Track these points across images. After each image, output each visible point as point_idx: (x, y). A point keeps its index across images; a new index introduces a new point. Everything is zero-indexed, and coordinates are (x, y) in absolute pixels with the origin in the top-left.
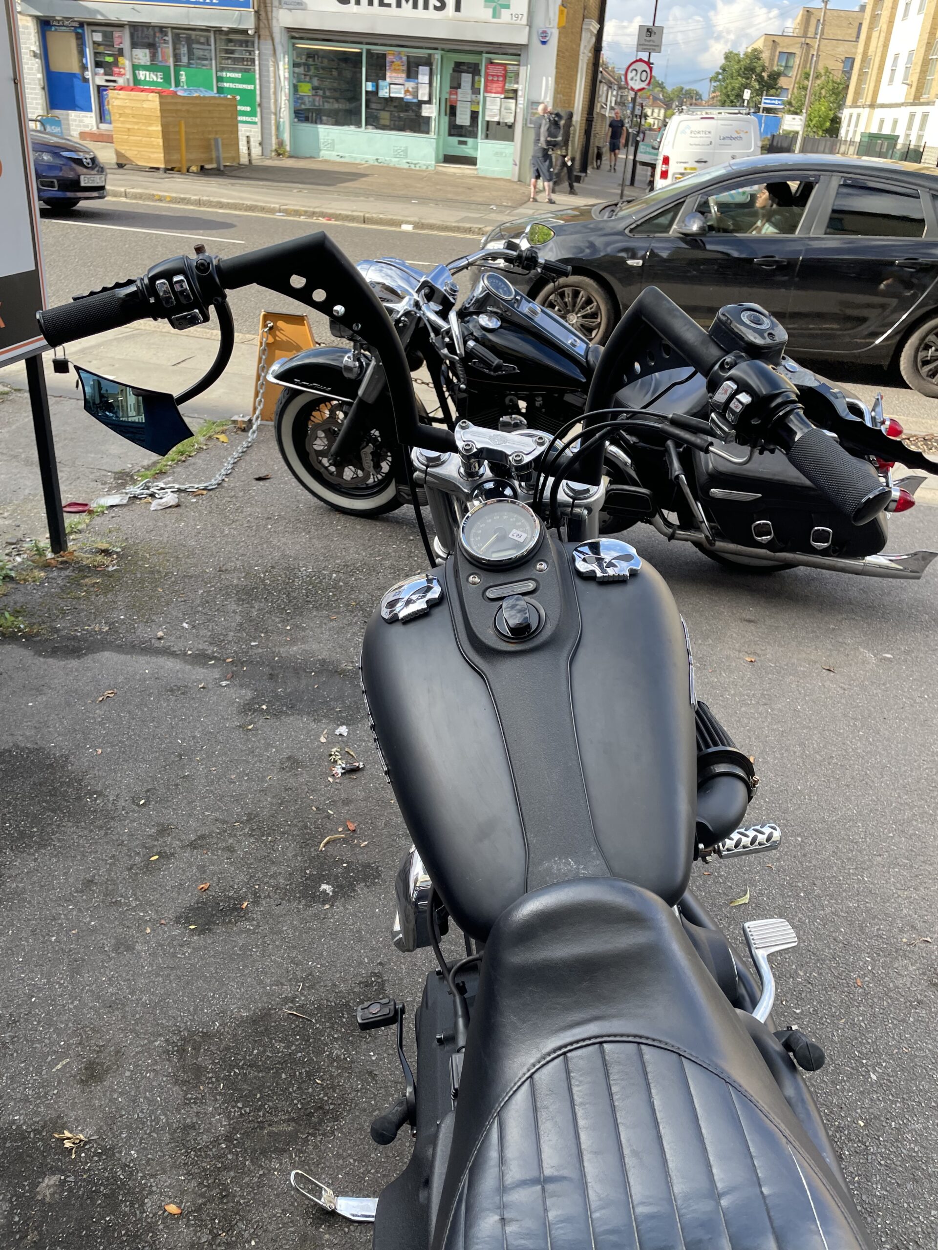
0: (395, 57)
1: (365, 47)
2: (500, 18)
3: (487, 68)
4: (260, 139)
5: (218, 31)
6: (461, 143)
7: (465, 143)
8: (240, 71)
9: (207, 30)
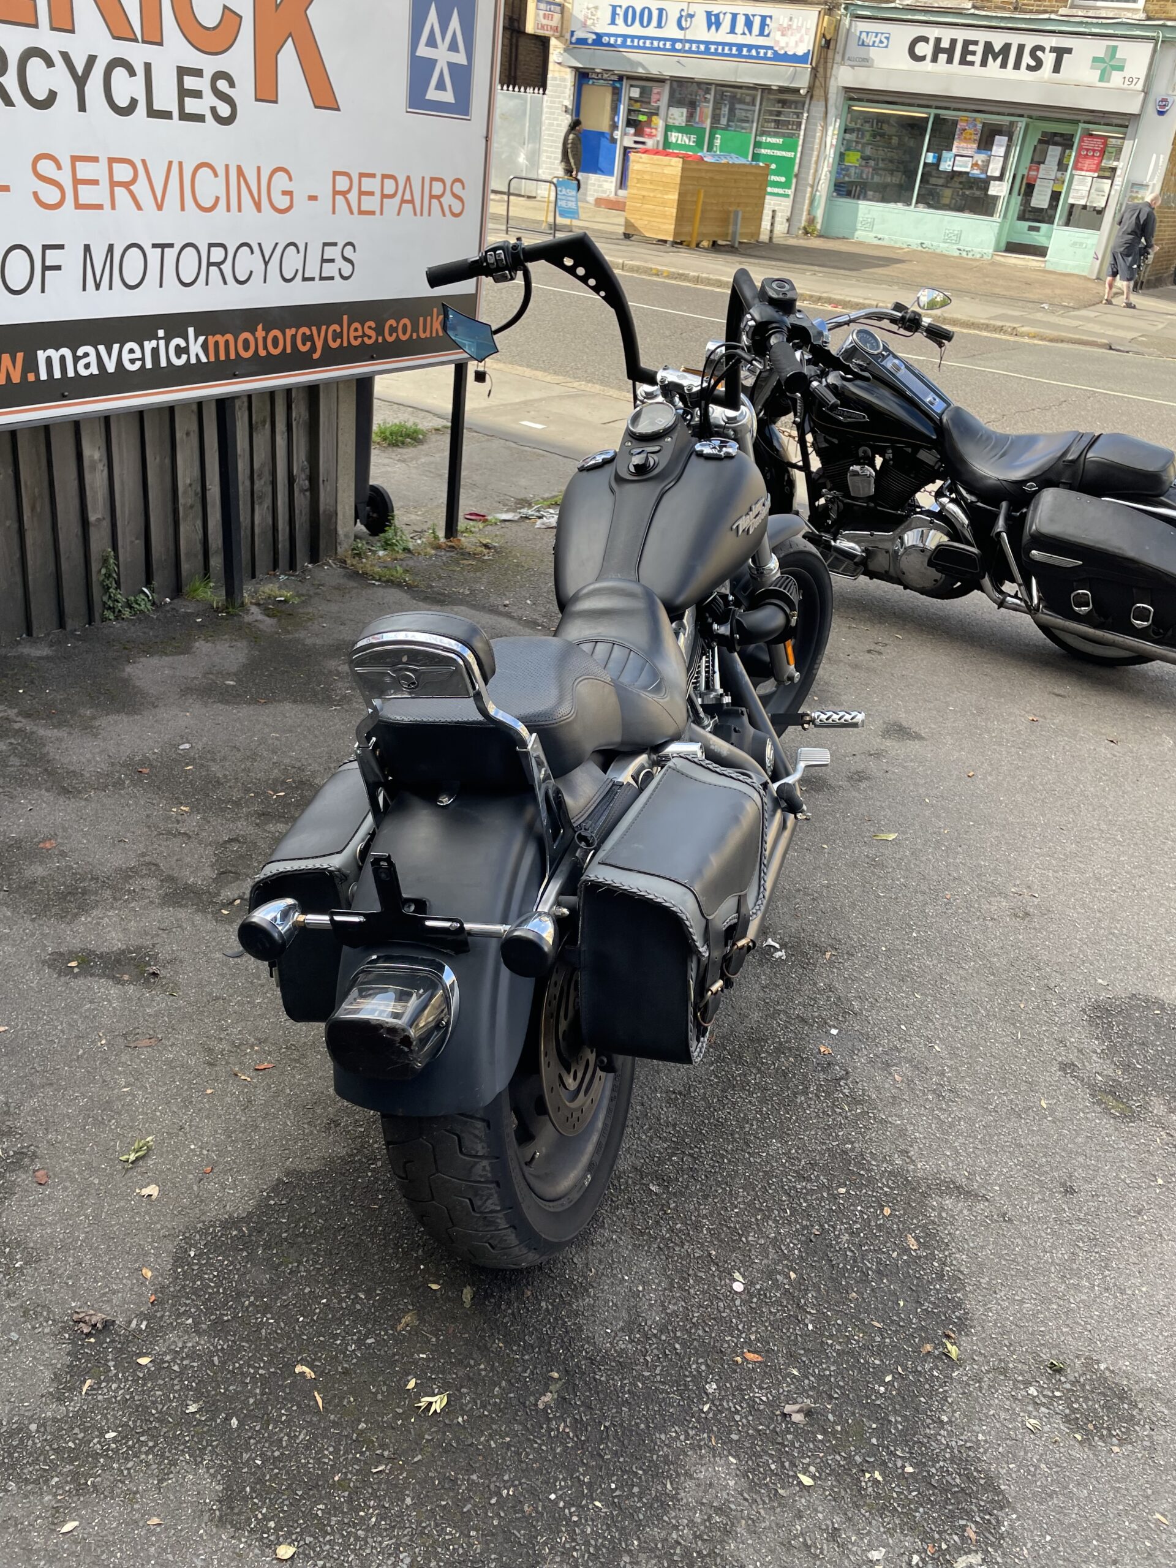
0: (969, 124)
1: (933, 112)
2: (1108, 81)
3: (1081, 140)
4: (789, 214)
5: (766, 89)
6: (1031, 229)
7: (1037, 229)
8: (783, 135)
9: (755, 87)
